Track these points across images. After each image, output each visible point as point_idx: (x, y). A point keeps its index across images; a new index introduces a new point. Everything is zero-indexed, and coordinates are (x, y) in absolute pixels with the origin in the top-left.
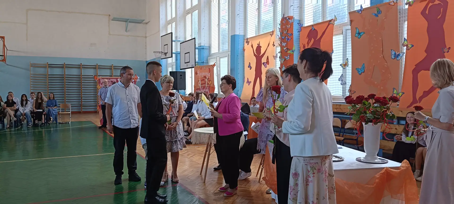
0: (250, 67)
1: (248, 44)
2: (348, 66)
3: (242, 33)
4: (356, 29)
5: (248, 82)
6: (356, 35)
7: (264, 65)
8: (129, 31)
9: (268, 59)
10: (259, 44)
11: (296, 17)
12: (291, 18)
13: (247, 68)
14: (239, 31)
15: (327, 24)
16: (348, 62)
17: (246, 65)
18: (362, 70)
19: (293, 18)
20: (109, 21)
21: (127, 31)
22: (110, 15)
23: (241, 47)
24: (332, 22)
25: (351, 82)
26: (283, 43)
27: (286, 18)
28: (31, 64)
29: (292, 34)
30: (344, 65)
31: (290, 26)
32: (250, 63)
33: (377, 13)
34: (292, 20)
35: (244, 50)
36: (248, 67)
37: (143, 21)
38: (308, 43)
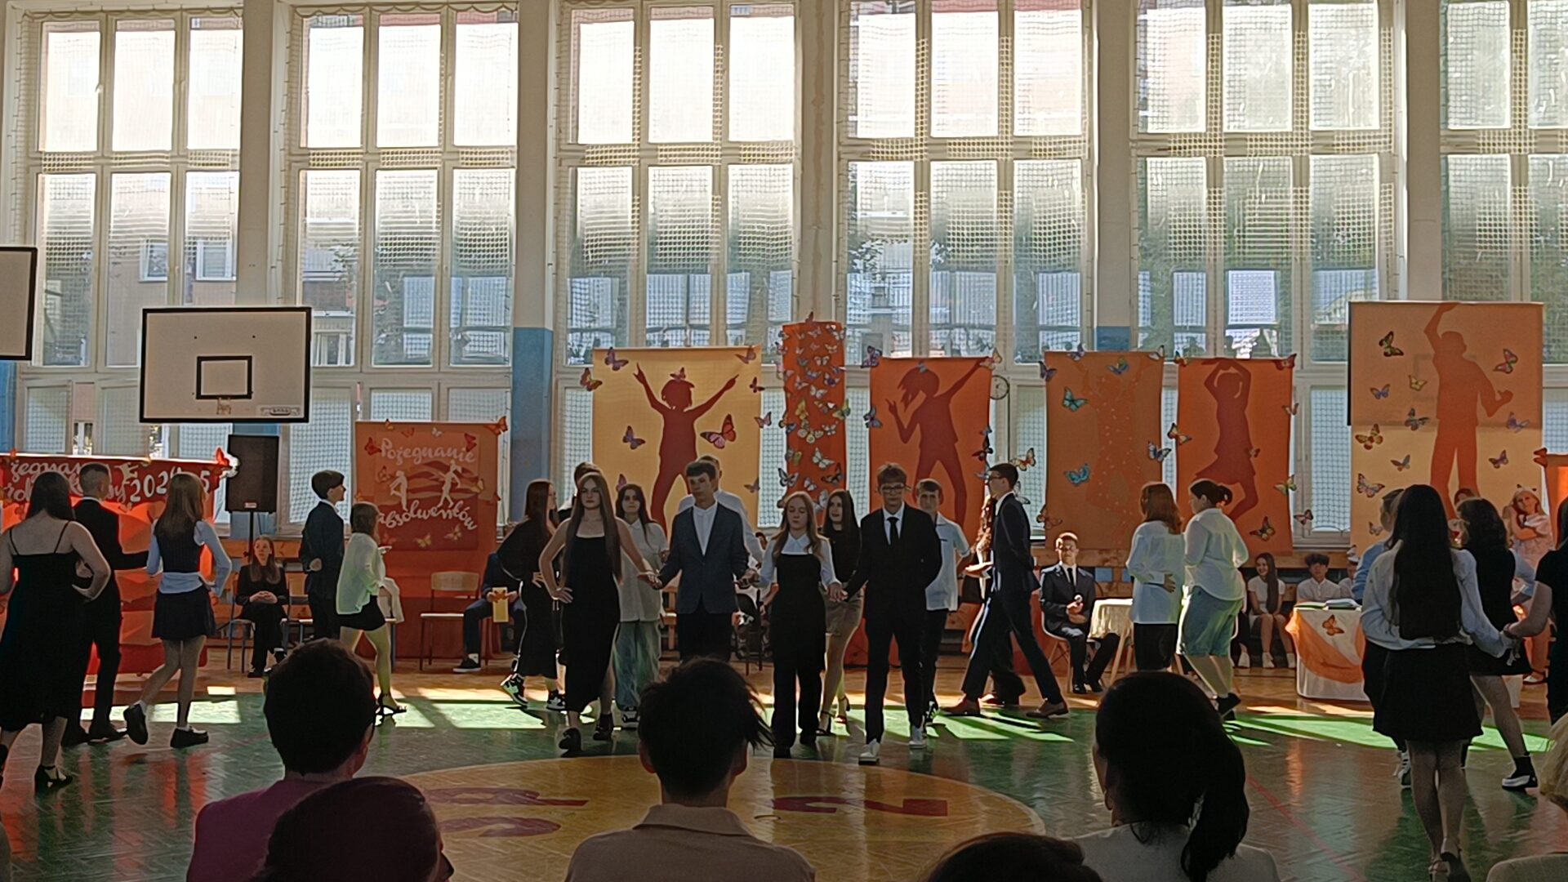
0: (631, 440)
2: (1032, 466)
4: (1064, 389)
6: (1064, 403)
7: (709, 440)
9: (728, 422)
10: (679, 377)
15: (973, 364)
16: (1035, 456)
18: (1082, 476)
24: (986, 363)
25: (1044, 500)
30: (1023, 461)
32: (629, 428)
33: (1119, 368)
38: (906, 401)
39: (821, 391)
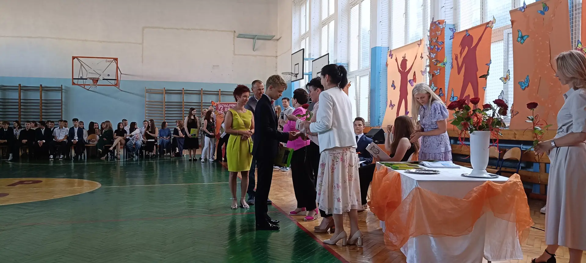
0: (393, 86)
1: (392, 58)
2: (509, 80)
3: (385, 45)
4: (519, 32)
5: (391, 105)
6: (518, 40)
7: (410, 83)
8: (257, 50)
9: (415, 75)
10: (404, 57)
11: (449, 21)
12: (441, 22)
13: (390, 88)
14: (381, 43)
15: (485, 27)
16: (510, 74)
17: (390, 84)
18: (526, 84)
19: (444, 22)
20: (234, 38)
21: (254, 50)
22: (235, 32)
23: (383, 63)
24: (490, 25)
25: (513, 100)
26: (432, 54)
27: (435, 22)
28: (146, 89)
29: (443, 43)
30: (505, 78)
31: (440, 32)
32: (393, 81)
33: (543, 9)
34: (444, 24)
35: (387, 65)
36: (392, 87)
37: (273, 37)
38: (461, 53)
39: (434, 55)
